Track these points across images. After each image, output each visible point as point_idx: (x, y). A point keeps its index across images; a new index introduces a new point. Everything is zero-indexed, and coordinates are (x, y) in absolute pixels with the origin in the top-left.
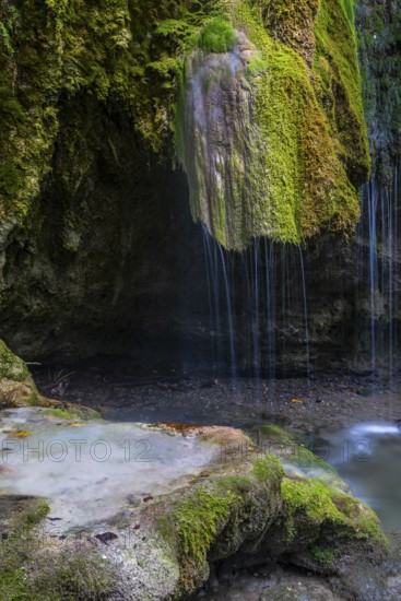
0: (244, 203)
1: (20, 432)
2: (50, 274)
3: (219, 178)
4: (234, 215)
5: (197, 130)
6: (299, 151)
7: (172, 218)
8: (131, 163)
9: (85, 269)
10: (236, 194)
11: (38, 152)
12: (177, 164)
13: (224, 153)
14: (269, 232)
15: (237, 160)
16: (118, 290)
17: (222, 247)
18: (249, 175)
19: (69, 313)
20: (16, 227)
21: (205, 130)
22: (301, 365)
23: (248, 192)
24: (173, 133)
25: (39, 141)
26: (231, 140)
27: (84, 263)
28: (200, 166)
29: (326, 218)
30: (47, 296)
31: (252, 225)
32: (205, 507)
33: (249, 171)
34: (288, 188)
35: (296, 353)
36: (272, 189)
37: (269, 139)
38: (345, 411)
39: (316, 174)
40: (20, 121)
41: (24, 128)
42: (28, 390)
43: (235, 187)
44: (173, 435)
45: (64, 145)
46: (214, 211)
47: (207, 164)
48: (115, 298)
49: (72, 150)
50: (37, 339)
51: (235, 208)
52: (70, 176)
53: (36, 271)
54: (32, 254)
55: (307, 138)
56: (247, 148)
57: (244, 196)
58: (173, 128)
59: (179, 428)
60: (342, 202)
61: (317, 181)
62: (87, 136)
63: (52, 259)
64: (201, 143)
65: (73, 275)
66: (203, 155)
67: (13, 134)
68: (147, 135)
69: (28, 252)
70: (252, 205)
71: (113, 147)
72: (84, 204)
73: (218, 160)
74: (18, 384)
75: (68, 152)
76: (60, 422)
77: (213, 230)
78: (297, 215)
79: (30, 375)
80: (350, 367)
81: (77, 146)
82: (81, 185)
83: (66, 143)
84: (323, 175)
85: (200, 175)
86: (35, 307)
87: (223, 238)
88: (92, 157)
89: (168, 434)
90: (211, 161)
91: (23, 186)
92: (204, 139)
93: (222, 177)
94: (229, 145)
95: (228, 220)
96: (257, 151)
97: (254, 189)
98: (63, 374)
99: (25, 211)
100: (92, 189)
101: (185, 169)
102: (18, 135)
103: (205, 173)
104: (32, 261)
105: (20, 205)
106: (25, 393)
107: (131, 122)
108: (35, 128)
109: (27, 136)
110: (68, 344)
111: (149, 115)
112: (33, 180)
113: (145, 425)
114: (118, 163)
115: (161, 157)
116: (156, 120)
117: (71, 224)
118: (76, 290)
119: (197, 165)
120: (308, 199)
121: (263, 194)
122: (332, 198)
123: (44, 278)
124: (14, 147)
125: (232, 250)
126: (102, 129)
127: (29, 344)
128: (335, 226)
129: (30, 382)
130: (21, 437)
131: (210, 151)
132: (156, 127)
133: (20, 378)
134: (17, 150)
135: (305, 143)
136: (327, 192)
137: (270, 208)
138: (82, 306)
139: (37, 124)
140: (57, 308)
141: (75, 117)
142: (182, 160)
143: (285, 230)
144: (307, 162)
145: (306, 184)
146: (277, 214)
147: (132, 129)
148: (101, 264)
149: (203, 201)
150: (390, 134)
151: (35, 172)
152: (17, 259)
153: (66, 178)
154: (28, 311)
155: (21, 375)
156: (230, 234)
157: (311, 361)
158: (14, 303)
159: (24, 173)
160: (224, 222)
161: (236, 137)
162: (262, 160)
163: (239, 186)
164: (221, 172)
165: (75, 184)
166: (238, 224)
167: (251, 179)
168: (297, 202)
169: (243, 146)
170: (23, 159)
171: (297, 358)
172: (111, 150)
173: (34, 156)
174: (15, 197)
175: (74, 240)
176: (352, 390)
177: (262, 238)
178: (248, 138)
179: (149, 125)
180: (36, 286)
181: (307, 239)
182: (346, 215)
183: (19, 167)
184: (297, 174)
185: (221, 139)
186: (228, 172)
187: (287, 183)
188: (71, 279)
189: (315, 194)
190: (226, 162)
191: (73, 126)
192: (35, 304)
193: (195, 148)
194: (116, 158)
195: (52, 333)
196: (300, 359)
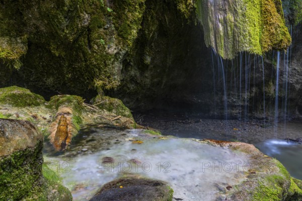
0: (234, 36)
1: (137, 141)
2: (138, 74)
3: (220, 25)
4: (228, 43)
5: (209, 4)
6: (261, 11)
7: (188, 50)
8: (174, 25)
9: (152, 73)
10: (230, 32)
11: (137, 19)
12: (197, 22)
13: (223, 14)
14: (248, 49)
15: (230, 16)
16: (164, 81)
17: (222, 58)
18: (236, 23)
19: (144, 91)
20: (127, 52)
21: (213, 4)
22: (235, 114)
23: (236, 31)
24: (195, 9)
25: (137, 14)
26: (227, 7)
27: (151, 70)
28: (211, 21)
29: (276, 42)
30: (137, 83)
31: (239, 46)
32: (267, 196)
33: (237, 21)
34: (256, 28)
35: (233, 110)
36: (249, 28)
37: (247, 5)
38: (258, 134)
39: (270, 21)
40: (130, 5)
41: (131, 8)
42: (132, 121)
43: (229, 29)
44: (215, 146)
45: (147, 17)
46: (218, 41)
47: (214, 20)
48: (163, 85)
49: (150, 19)
50: (132, 101)
51: (229, 39)
52: (148, 31)
53: (133, 73)
54: (131, 66)
55: (265, 4)
56: (235, 10)
57: (234, 33)
58: (195, 6)
59: (218, 142)
60: (284, 34)
61: (270, 25)
62: (156, 13)
63: (139, 68)
64: (212, 10)
65: (147, 75)
66: (212, 16)
67: (127, 10)
68: (183, 10)
69: (130, 65)
70: (238, 37)
71: (166, 18)
72: (153, 44)
73: (220, 17)
74: (128, 119)
75: (148, 20)
76: (154, 136)
77: (217, 50)
78: (261, 41)
79: (132, 115)
80: (256, 116)
81: (152, 18)
82: (153, 35)
83: (147, 16)
84: (274, 21)
85: (211, 25)
86: (132, 88)
87: (222, 54)
88: (158, 23)
89: (212, 145)
90: (216, 18)
91: (130, 34)
92: (213, 8)
93: (222, 25)
94: (226, 10)
95: (225, 45)
96: (241, 11)
97: (240, 29)
98: (140, 116)
99: (131, 45)
100: (156, 37)
101: (202, 23)
102: (129, 11)
103: (213, 24)
104: (131, 69)
105: (129, 42)
106: (131, 123)
107: (175, 6)
108: (136, 8)
109: (132, 12)
110: (143, 104)
111: (184, 2)
112: (135, 31)
113: (197, 140)
114: (168, 26)
115: (189, 21)
116: (188, 3)
117: (147, 53)
118: (148, 81)
119: (209, 21)
120: (266, 33)
121: (245, 31)
122: (279, 32)
123: (136, 76)
124: (127, 17)
125: (226, 59)
126: (162, 10)
127: (128, 103)
128: (280, 46)
129: (132, 118)
130: (139, 143)
131: (216, 14)
132: (187, 6)
133: (128, 117)
134: (128, 18)
135: (264, 6)
136: (276, 29)
137: (248, 37)
138: (149, 88)
139: (137, 6)
140: (140, 88)
141: (152, 4)
142: (201, 20)
143: (256, 48)
144: (265, 16)
145: (265, 27)
146: (252, 40)
147: (176, 9)
148: (158, 71)
149: (212, 37)
150: (289, 10)
151: (136, 28)
152: (126, 68)
153: (147, 32)
154: (129, 89)
155: (129, 115)
156: (226, 51)
157: (239, 113)
158: (124, 86)
159: (131, 28)
160: (223, 46)
161: (229, 5)
162: (244, 15)
163: (231, 28)
164: (222, 23)
165: (150, 35)
166: (230, 46)
167: (238, 24)
168: (260, 35)
169: (233, 9)
170: (131, 22)
171: (234, 112)
172: (166, 20)
173: (135, 21)
174: (127, 39)
175: (148, 60)
176: (258, 125)
177: (244, 52)
178: (236, 6)
179: (184, 6)
180: (133, 80)
181: (266, 52)
182: (286, 41)
183: (129, 25)
184: (260, 22)
185: (221, 7)
186: (225, 22)
187: (256, 25)
188: (146, 77)
189: (270, 31)
190: (224, 18)
191: (151, 8)
192: (132, 87)
193: (208, 13)
194: (168, 23)
195: (137, 99)
196: (235, 112)
